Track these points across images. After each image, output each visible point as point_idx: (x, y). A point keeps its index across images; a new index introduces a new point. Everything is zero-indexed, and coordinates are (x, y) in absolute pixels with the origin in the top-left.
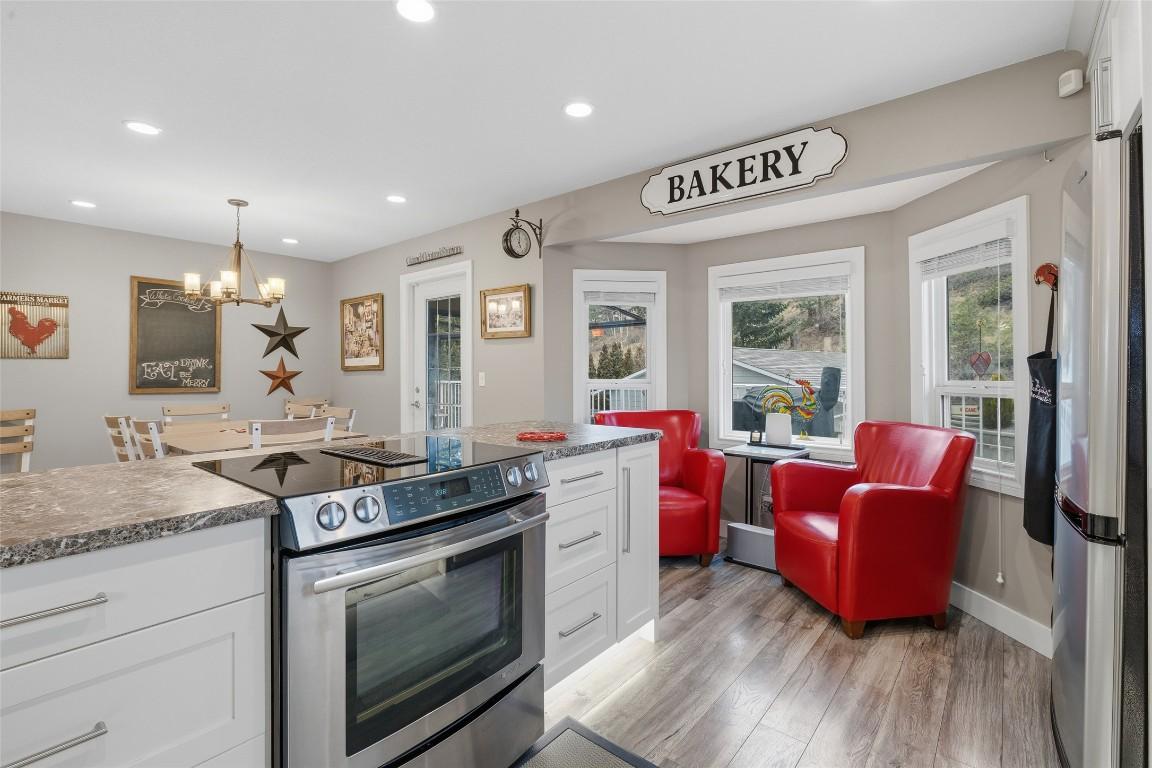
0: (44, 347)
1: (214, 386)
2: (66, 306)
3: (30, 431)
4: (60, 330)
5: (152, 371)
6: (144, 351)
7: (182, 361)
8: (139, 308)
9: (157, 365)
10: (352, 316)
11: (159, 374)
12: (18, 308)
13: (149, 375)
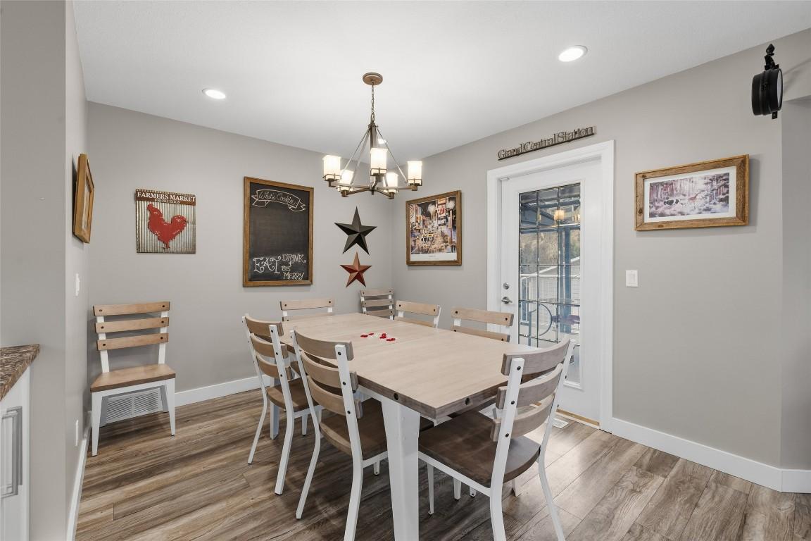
0: (176, 243)
1: (307, 279)
2: (193, 204)
3: (165, 322)
4: (189, 226)
5: (261, 265)
6: (255, 247)
7: (284, 255)
8: (251, 207)
9: (264, 260)
10: (419, 215)
11: (266, 268)
12: (156, 205)
13: (258, 269)
